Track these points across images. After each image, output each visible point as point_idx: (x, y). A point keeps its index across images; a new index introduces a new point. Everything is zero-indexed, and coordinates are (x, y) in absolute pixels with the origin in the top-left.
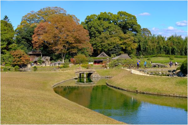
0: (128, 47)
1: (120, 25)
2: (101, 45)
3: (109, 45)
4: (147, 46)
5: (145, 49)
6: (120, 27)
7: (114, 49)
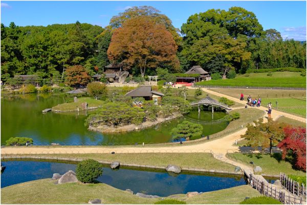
0: (236, 58)
1: (228, 28)
2: (197, 55)
3: (205, 55)
4: (268, 56)
5: (267, 59)
6: (228, 29)
7: (214, 61)
